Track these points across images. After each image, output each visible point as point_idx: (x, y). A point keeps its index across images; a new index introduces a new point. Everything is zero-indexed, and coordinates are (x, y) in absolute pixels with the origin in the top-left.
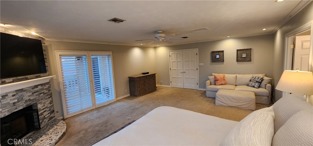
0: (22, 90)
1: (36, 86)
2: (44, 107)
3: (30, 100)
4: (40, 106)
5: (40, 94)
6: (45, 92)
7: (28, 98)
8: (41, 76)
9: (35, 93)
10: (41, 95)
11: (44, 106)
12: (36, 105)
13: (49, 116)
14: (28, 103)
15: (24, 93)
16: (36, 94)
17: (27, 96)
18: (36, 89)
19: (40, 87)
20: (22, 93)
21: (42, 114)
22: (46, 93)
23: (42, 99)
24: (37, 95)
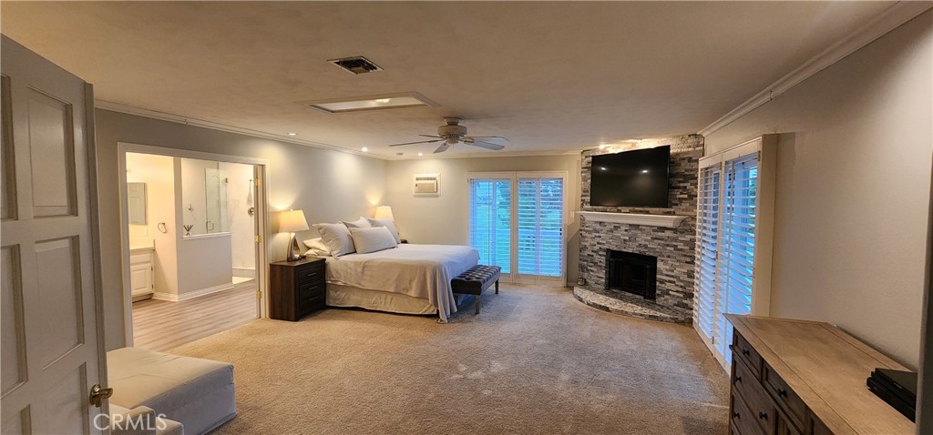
0: (637, 227)
1: (663, 229)
2: (670, 273)
3: (646, 246)
4: (660, 265)
5: (667, 245)
6: (679, 247)
7: (643, 243)
8: (677, 213)
9: (656, 239)
10: (668, 248)
11: (673, 271)
12: (653, 260)
13: (678, 297)
14: (642, 250)
15: (639, 232)
16: (659, 242)
17: (643, 238)
18: (660, 234)
19: (668, 233)
20: (637, 232)
21: (662, 282)
22: (681, 250)
23: (669, 257)
24: (659, 244)
